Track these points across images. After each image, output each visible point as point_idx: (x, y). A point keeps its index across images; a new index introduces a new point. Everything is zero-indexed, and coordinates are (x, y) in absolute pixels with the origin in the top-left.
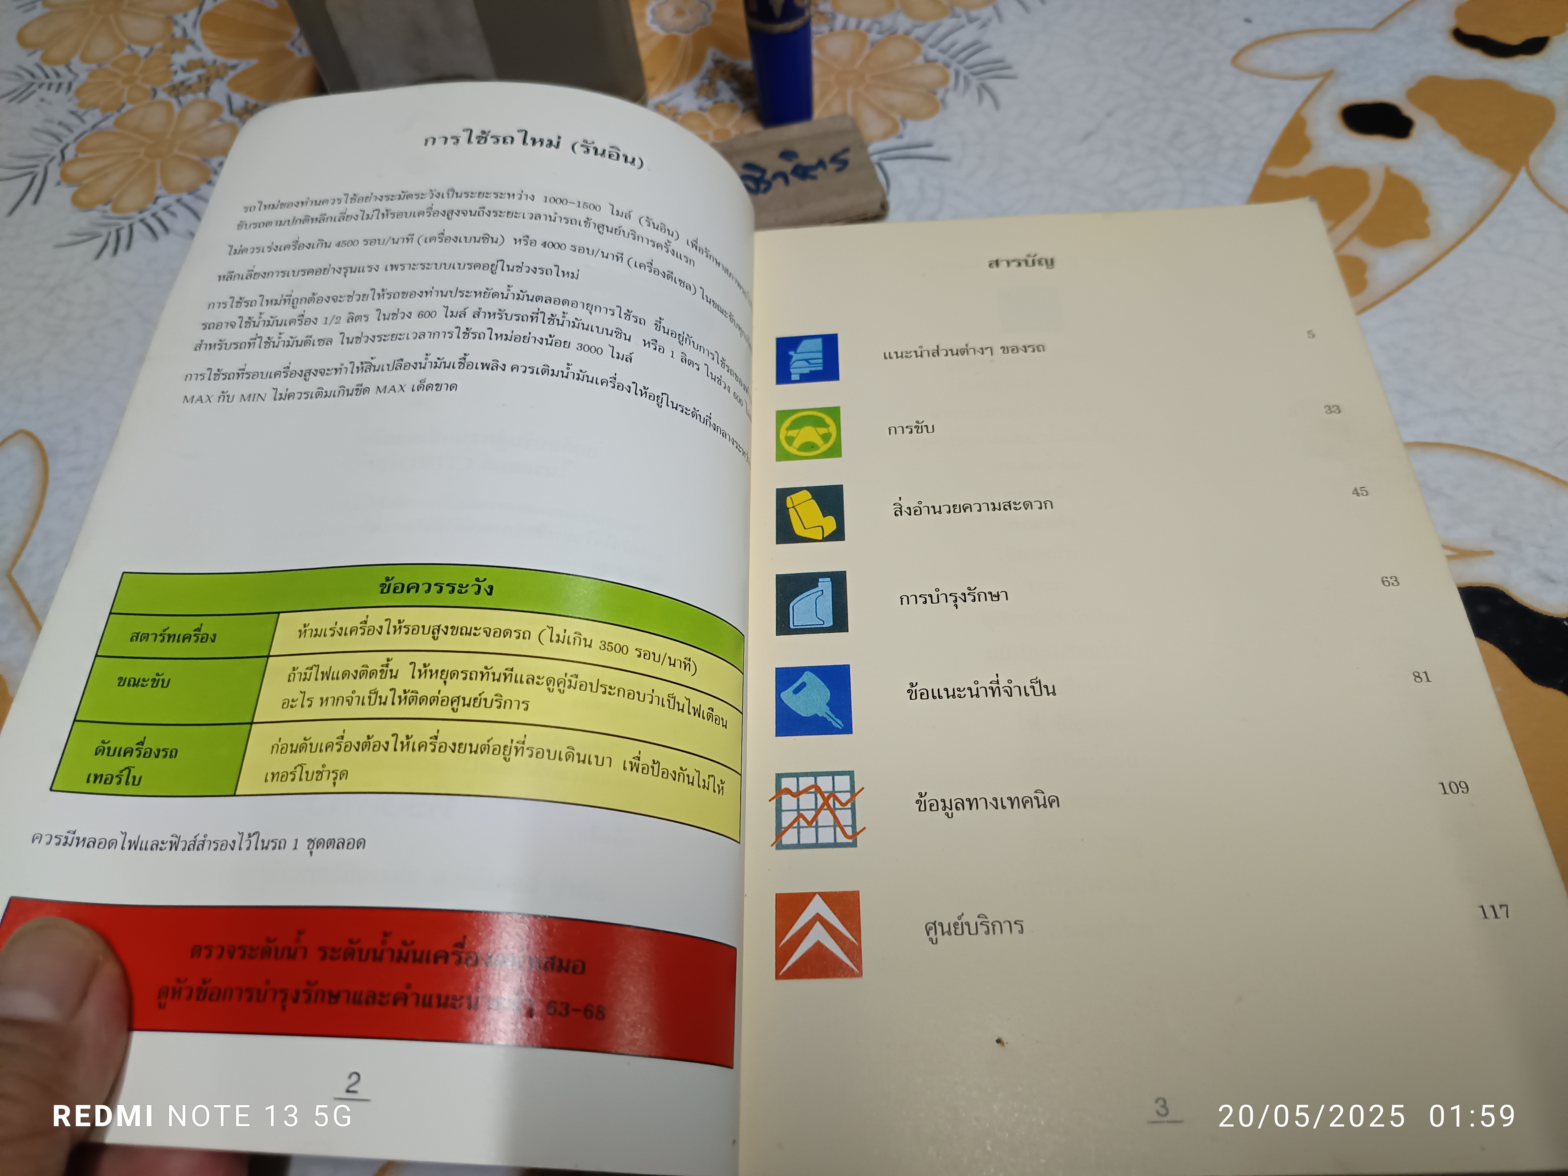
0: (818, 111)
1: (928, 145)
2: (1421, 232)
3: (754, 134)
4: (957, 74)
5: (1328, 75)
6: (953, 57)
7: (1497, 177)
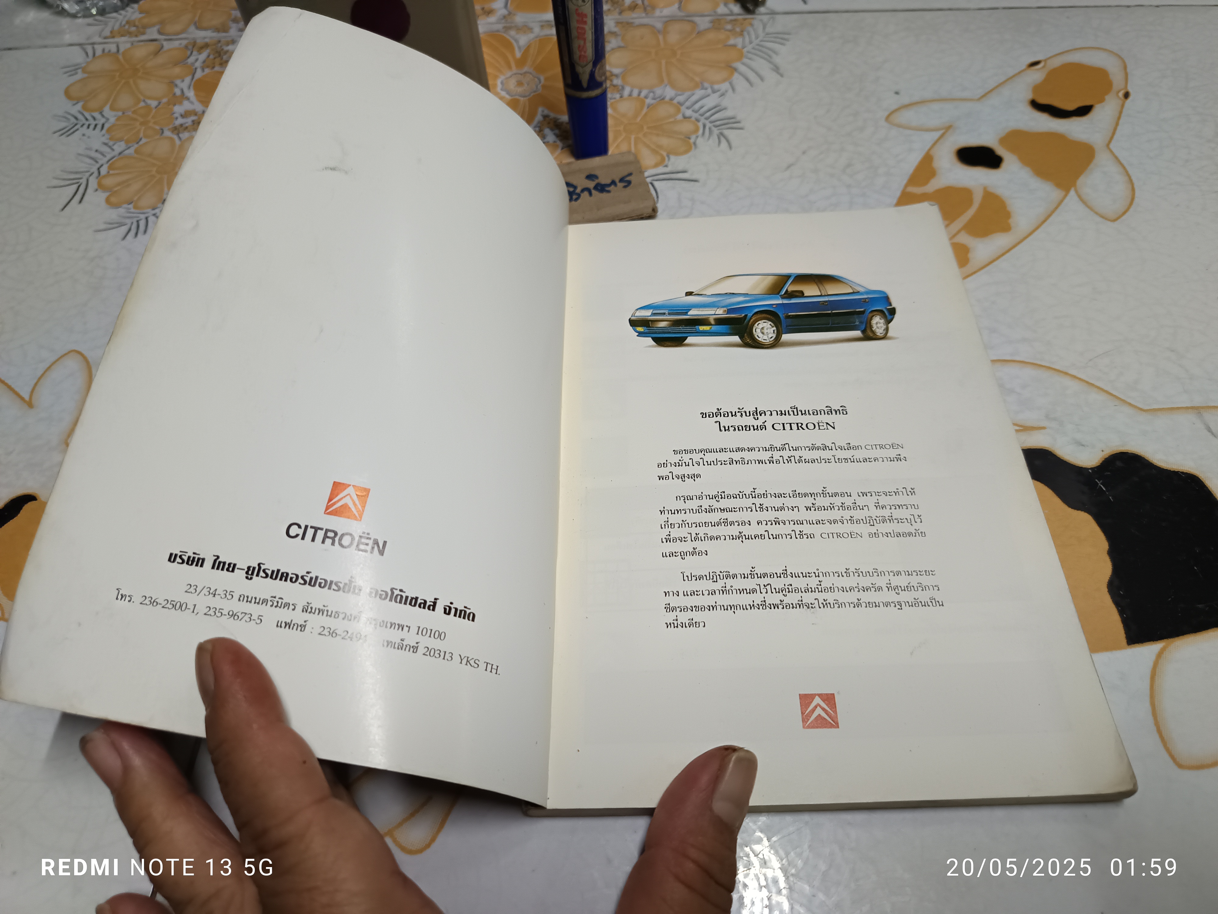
0: (612, 149)
1: (684, 172)
2: (1006, 228)
3: (569, 164)
4: (704, 126)
5: (948, 129)
6: (702, 115)
7: (1055, 194)
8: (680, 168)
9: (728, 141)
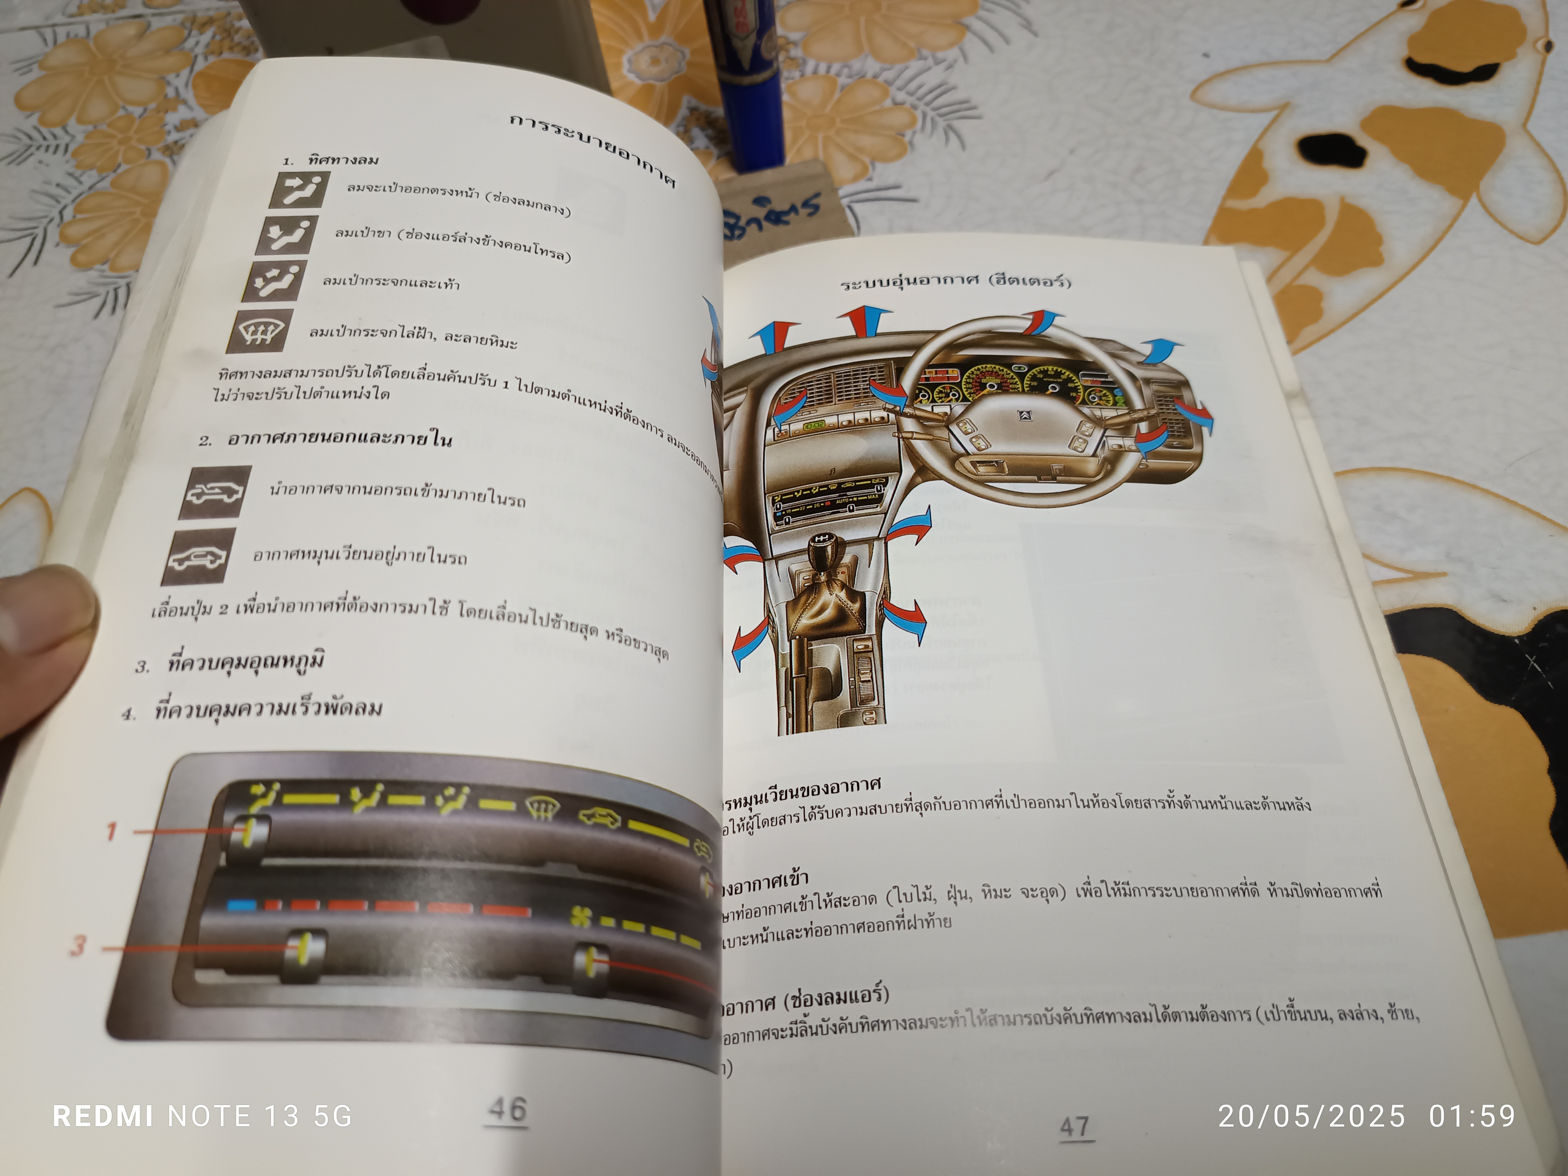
0: (790, 157)
1: (897, 187)
2: (1376, 260)
3: (728, 181)
4: (924, 115)
5: (1283, 108)
6: (920, 99)
7: (1447, 203)
8: (891, 181)
9: (959, 137)
